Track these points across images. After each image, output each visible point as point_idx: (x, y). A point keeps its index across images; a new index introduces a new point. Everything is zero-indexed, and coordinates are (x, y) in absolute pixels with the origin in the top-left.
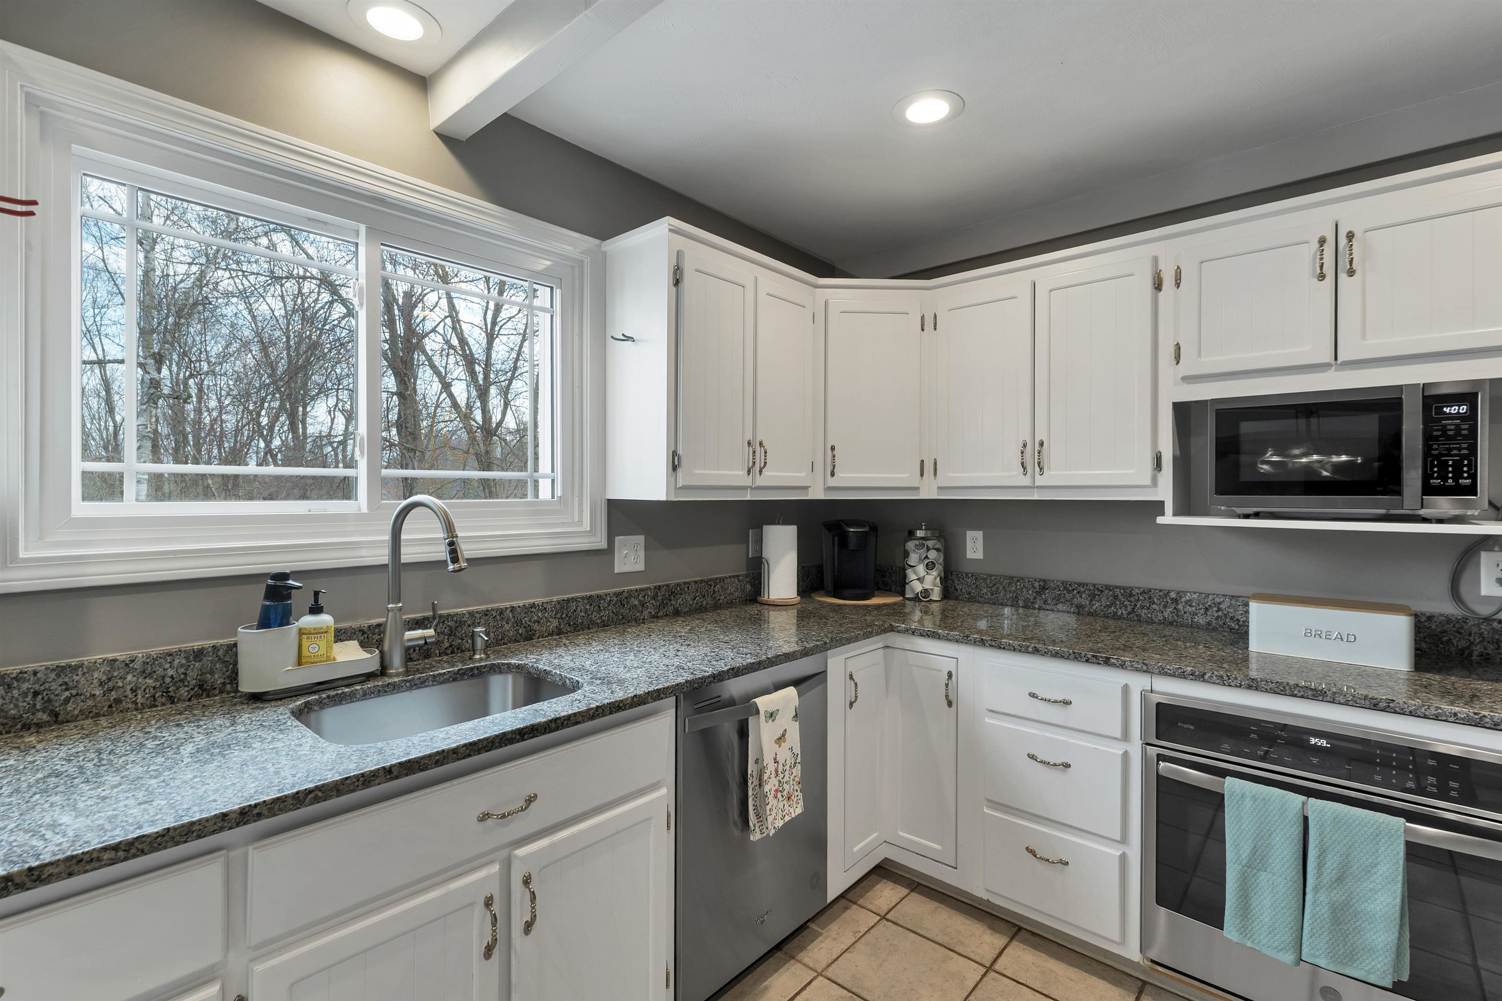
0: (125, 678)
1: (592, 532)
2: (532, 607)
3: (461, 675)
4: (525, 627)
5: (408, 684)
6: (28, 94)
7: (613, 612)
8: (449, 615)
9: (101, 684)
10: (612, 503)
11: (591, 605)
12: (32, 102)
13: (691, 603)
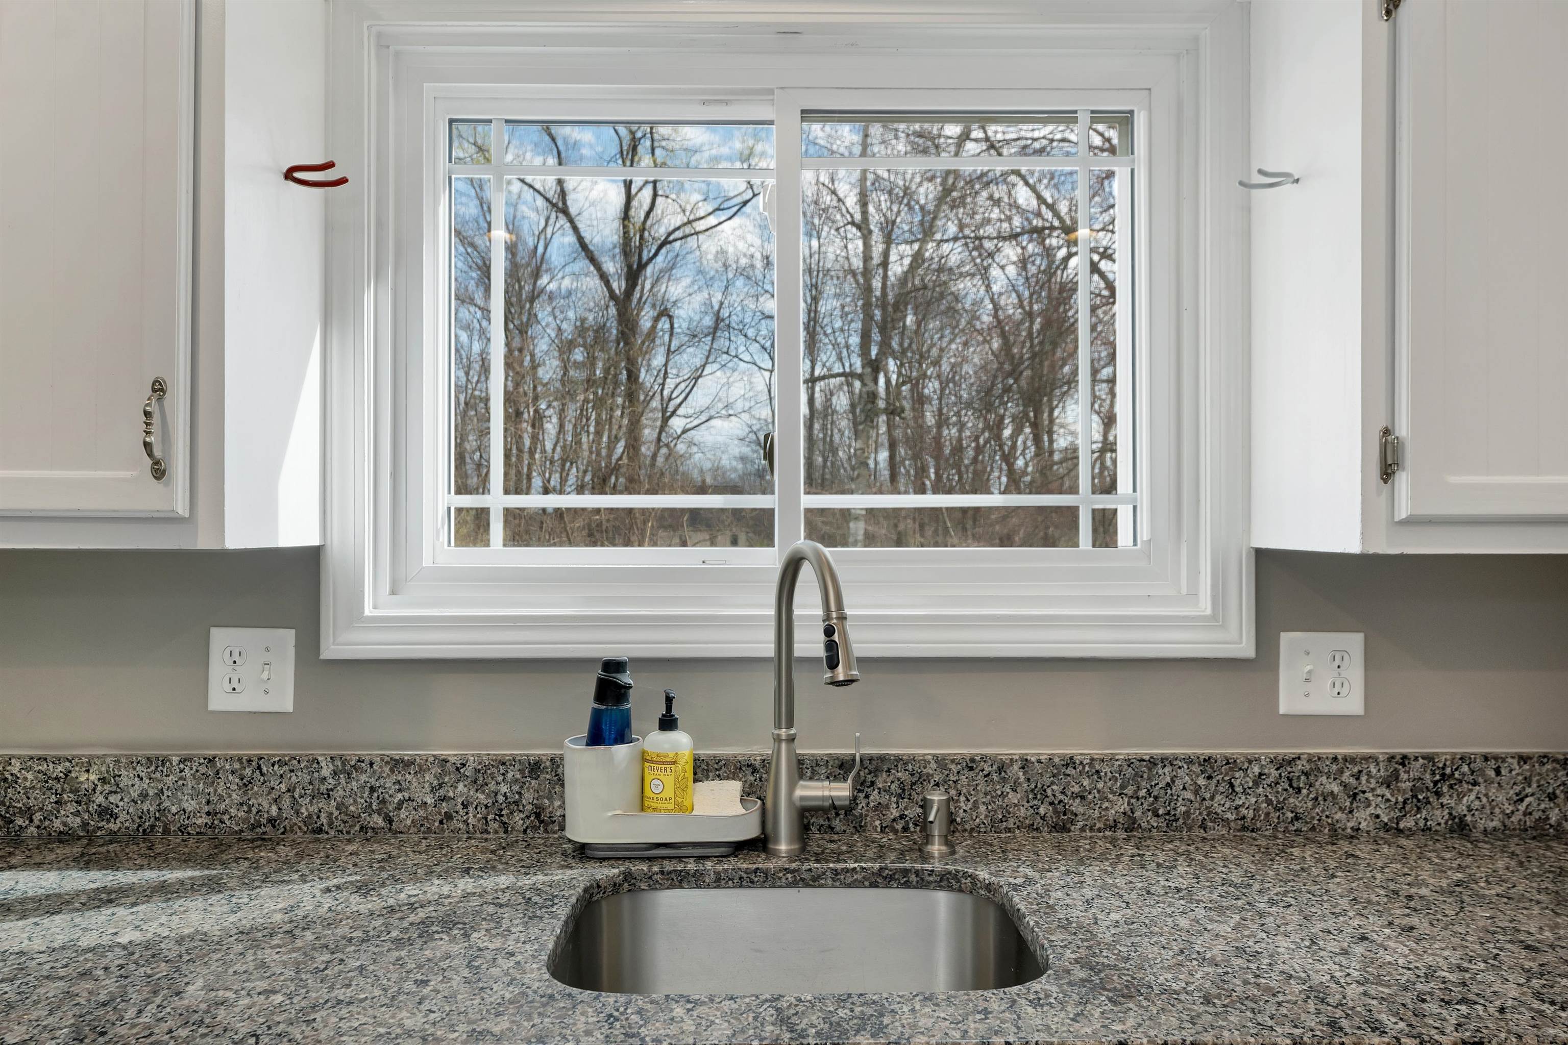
0: (456, 787)
1: (1217, 618)
2: (1067, 765)
3: (885, 878)
4: (1051, 804)
5: (789, 876)
6: (379, 35)
7: (1269, 802)
8: (898, 759)
9: (433, 790)
10: (1263, 557)
11: (1210, 778)
12: (382, 43)
13: (1509, 809)
